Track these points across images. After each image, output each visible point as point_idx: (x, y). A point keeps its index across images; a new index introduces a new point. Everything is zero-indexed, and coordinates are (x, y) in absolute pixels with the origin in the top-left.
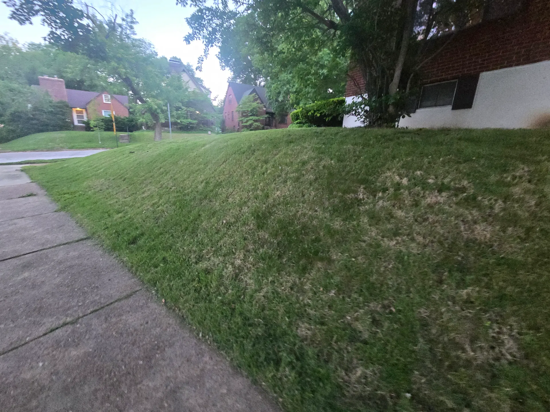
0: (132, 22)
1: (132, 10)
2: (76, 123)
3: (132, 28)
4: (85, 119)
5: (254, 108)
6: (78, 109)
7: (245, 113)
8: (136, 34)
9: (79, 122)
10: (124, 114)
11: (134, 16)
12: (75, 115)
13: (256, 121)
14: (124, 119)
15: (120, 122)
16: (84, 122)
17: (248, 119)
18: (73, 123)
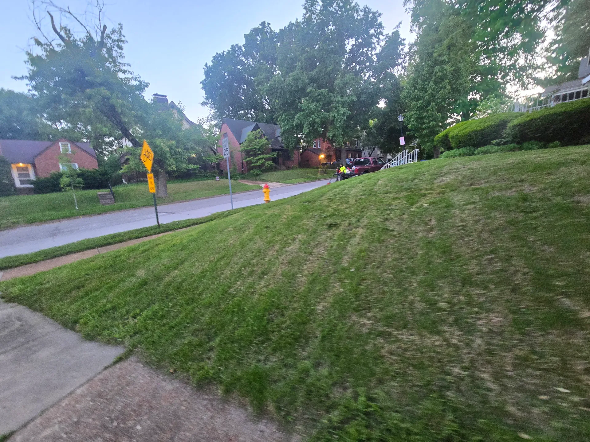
0: (120, 41)
1: (120, 24)
2: (18, 184)
3: (121, 48)
4: (33, 177)
5: (263, 145)
6: (21, 165)
7: (253, 151)
8: (123, 57)
9: (22, 182)
10: (91, 165)
11: (123, 32)
12: (15, 174)
13: (267, 160)
14: (94, 173)
15: (88, 176)
16: (32, 182)
17: (258, 158)
18: (14, 185)
